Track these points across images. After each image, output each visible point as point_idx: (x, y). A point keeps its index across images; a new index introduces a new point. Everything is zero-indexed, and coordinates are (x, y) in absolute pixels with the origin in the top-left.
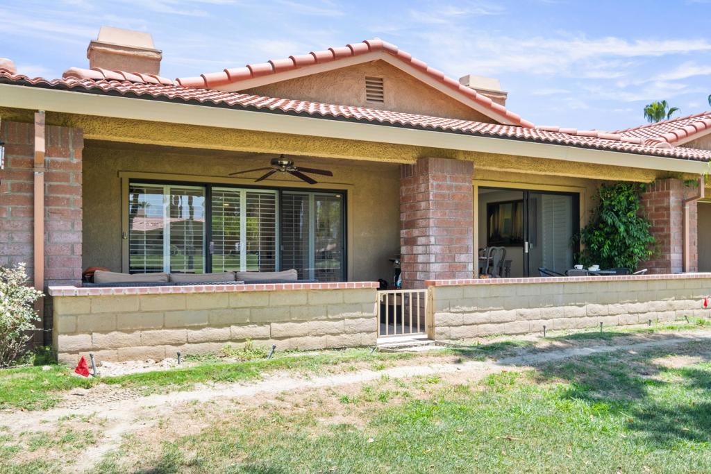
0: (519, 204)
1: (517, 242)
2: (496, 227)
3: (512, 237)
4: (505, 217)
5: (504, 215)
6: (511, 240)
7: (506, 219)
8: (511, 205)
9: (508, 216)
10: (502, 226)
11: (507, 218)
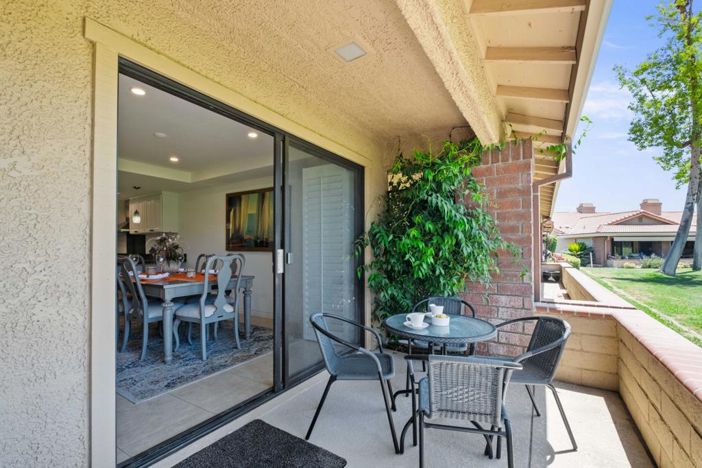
0: (268, 194)
1: (263, 245)
2: (237, 226)
3: (258, 238)
4: (249, 213)
5: (248, 208)
6: (255, 242)
7: (249, 214)
8: (256, 196)
9: (253, 210)
10: (244, 224)
11: (251, 212)
